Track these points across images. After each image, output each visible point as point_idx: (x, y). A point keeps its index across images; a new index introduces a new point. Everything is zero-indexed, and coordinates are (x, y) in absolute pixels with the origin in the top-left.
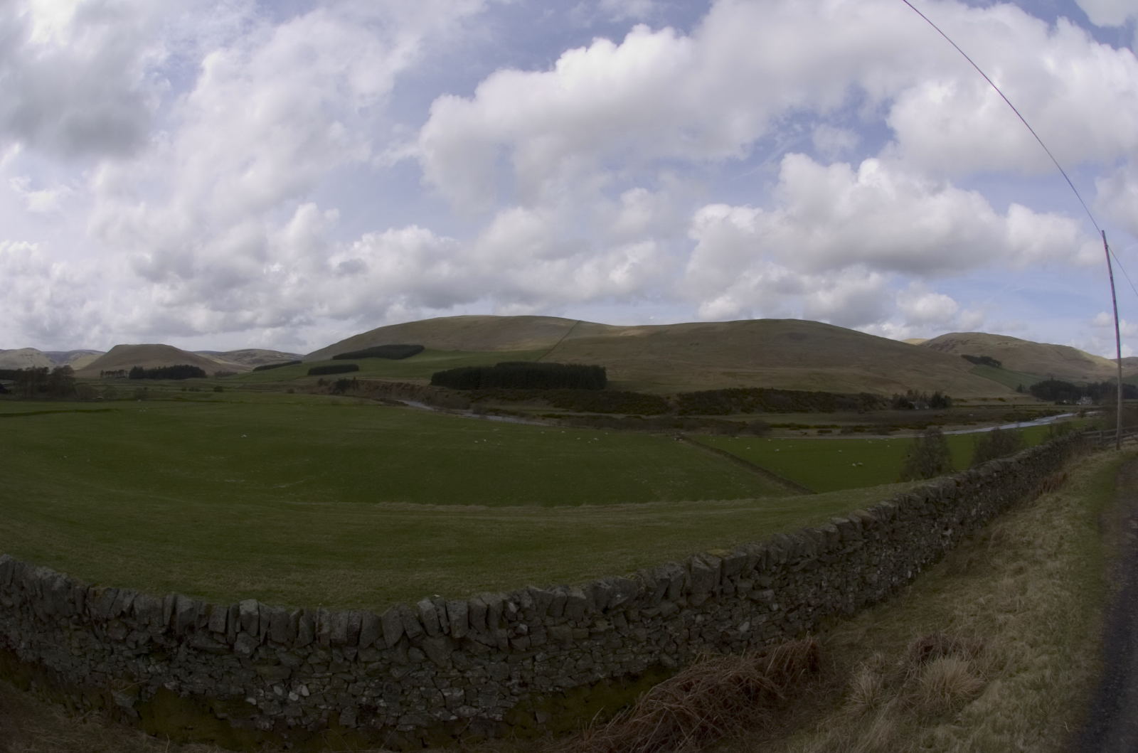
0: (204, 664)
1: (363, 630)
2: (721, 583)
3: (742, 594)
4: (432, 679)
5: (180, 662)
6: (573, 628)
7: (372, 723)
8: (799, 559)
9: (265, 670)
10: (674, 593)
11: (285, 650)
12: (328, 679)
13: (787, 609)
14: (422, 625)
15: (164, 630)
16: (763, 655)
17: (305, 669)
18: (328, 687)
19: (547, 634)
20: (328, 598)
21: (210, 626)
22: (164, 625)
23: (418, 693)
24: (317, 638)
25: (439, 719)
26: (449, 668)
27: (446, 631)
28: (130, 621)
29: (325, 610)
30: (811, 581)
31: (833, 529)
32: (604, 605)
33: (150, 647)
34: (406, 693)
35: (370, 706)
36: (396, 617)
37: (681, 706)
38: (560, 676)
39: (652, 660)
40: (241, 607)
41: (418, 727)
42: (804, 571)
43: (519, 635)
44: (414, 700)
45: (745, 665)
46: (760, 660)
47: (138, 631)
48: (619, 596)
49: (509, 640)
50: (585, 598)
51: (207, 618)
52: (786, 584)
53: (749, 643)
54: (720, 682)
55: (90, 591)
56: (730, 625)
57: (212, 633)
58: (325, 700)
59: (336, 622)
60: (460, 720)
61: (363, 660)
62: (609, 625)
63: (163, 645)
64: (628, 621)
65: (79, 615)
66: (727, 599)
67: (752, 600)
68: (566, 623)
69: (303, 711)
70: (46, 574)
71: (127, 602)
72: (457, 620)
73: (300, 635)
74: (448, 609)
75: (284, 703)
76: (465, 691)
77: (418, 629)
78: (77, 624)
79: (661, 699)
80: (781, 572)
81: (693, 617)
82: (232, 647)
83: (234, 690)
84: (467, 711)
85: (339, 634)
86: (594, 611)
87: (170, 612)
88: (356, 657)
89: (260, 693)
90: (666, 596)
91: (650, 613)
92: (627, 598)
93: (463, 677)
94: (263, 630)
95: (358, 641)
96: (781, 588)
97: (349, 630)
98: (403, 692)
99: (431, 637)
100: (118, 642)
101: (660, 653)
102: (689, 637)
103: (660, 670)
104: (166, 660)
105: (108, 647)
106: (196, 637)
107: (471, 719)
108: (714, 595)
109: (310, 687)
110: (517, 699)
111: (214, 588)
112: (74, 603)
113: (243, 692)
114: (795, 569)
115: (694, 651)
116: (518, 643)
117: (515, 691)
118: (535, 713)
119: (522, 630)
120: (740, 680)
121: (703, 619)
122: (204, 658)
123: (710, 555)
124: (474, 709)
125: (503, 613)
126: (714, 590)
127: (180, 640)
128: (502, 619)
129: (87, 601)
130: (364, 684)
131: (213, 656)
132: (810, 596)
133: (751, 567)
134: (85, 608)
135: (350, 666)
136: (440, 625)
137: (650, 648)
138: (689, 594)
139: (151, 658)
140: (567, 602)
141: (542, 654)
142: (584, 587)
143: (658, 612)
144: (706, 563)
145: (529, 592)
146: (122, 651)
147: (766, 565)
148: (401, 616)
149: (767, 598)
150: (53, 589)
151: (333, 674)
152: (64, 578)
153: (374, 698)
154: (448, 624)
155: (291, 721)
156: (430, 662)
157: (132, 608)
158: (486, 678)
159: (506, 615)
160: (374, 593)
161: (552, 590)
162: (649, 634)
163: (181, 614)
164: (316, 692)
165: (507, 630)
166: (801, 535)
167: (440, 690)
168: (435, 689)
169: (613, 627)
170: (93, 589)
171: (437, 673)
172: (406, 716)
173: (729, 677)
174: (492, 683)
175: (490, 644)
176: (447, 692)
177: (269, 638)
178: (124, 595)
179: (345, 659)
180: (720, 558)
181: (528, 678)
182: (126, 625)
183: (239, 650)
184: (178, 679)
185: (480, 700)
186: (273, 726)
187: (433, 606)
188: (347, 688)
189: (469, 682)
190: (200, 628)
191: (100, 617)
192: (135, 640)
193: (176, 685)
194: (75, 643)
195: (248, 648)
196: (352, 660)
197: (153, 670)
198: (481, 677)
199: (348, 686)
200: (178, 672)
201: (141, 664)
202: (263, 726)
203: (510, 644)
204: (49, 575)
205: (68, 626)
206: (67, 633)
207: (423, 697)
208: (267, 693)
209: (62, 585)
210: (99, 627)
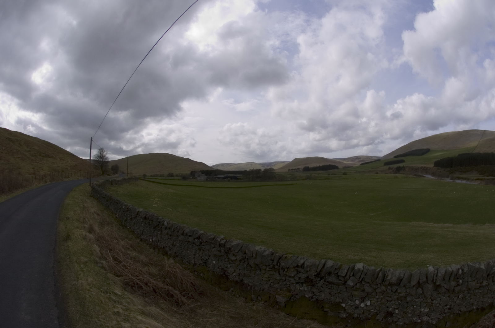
0: (329, 289)
1: (404, 279)
4: (420, 303)
5: (318, 286)
7: (388, 320)
9: (356, 293)
11: (369, 285)
12: (381, 299)
14: (427, 278)
15: (316, 273)
17: (373, 294)
18: (379, 302)
19: (467, 285)
21: (339, 274)
22: (317, 272)
23: (413, 308)
24: (384, 281)
25: (414, 321)
26: (429, 298)
28: (300, 269)
29: (391, 269)
33: (306, 280)
34: (408, 308)
35: (391, 312)
36: (418, 274)
38: (463, 306)
40: (356, 266)
41: (405, 323)
43: (458, 285)
44: (410, 311)
47: (303, 273)
49: (454, 287)
50: (484, 269)
51: (339, 269)
55: (283, 256)
57: (339, 276)
58: (375, 308)
59: (393, 275)
60: (421, 322)
61: (398, 292)
63: (312, 279)
65: (274, 265)
69: (363, 311)
70: (260, 249)
71: (302, 261)
72: (440, 277)
73: (377, 280)
74: (438, 271)
75: (357, 307)
76: (429, 309)
77: (425, 279)
78: (271, 269)
82: (345, 282)
83: (338, 300)
84: (425, 319)
85: (394, 280)
87: (322, 266)
89: (348, 302)
93: (431, 303)
94: (363, 276)
95: (400, 283)
98: (407, 307)
99: (428, 283)
100: (290, 277)
104: (311, 286)
105: (284, 279)
106: (330, 277)
107: (425, 322)
109: (372, 302)
110: (444, 315)
112: (273, 261)
113: (341, 301)
116: (457, 289)
117: (446, 311)
119: (460, 282)
122: (330, 286)
124: (428, 318)
125: (456, 275)
127: (321, 279)
128: (455, 277)
129: (280, 260)
130: (394, 303)
131: (335, 286)
134: (278, 263)
135: (392, 294)
136: (433, 278)
139: (304, 284)
140: (478, 270)
141: (462, 295)
145: (467, 265)
148: (420, 273)
150: (263, 255)
151: (384, 297)
152: (271, 250)
153: (395, 309)
154: (436, 278)
155: (356, 315)
156: (423, 295)
157: (304, 263)
158: (439, 304)
163: (327, 268)
164: (373, 304)
165: (455, 282)
167: (421, 308)
168: (419, 307)
170: (285, 256)
171: (423, 300)
172: (403, 318)
174: (440, 307)
175: (447, 289)
176: (423, 309)
177: (363, 279)
178: (301, 259)
179: (392, 291)
181: (452, 306)
182: (297, 271)
183: (349, 284)
184: (314, 293)
185: (432, 314)
186: (347, 316)
187: (434, 270)
188: (386, 304)
189: (432, 306)
190: (333, 274)
191: (285, 266)
192: (300, 277)
193: (311, 296)
194: (266, 276)
195: (353, 283)
196: (394, 291)
197: (303, 289)
198: (438, 303)
199: (388, 302)
200: (314, 291)
201: (298, 286)
202: (342, 316)
203: (454, 288)
204: (263, 249)
205: (265, 270)
206: (263, 272)
207: (413, 311)
208: (352, 303)
209: (269, 253)
210: (283, 270)
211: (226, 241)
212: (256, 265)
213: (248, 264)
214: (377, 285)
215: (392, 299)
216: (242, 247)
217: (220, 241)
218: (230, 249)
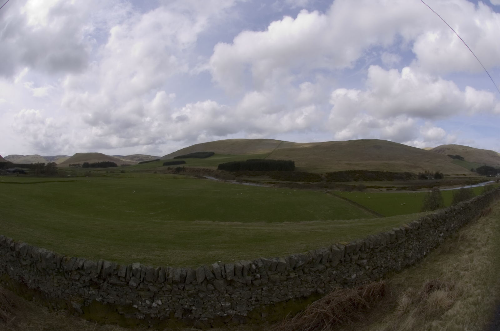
0: (115, 290)
1: (187, 276)
2: (345, 257)
3: (353, 262)
4: (217, 298)
5: (104, 289)
6: (280, 276)
7: (189, 317)
8: (378, 246)
9: (142, 293)
10: (324, 260)
11: (152, 285)
12: (171, 297)
13: (373, 268)
14: (214, 274)
15: (97, 275)
16: (361, 289)
17: (160, 293)
18: (170, 301)
19: (268, 278)
20: (171, 262)
21: (119, 274)
22: (97, 274)
23: (210, 304)
24: (167, 279)
25: (219, 315)
26: (225, 293)
27: (224, 277)
28: (82, 272)
29: (170, 267)
30: (383, 256)
31: (393, 233)
32: (293, 266)
33: (91, 283)
34: (205, 304)
35: (188, 309)
36: (202, 271)
37: (325, 311)
38: (273, 297)
39: (314, 290)
40: (133, 266)
41: (209, 318)
42: (381, 251)
43: (256, 279)
44: (208, 307)
45: (353, 293)
46: (360, 291)
47: (85, 276)
48: (300, 262)
49: (252, 281)
50: (286, 263)
51: (117, 270)
52: (372, 257)
53: (355, 283)
54: (342, 300)
55: (64, 259)
56: (348, 275)
57: (119, 277)
58: (169, 306)
59: (175, 273)
60: (228, 316)
61: (187, 289)
62: (295, 275)
63: (96, 282)
64: (304, 273)
65: (58, 269)
66: (347, 264)
67: (358, 264)
68: (277, 273)
69: (158, 311)
70: (43, 251)
71: (81, 263)
72: (229, 272)
73: (159, 278)
74: (226, 267)
75: (150, 307)
76: (231, 303)
77: (212, 276)
78: (57, 273)
79: (317, 307)
80: (371, 251)
81: (332, 271)
82: (128, 283)
83: (128, 302)
84: (232, 312)
85: (177, 278)
86: (290, 269)
87: (100, 268)
88: (184, 288)
89: (140, 303)
90: (321, 262)
91: (314, 269)
92: (304, 263)
93: (231, 297)
94: (143, 276)
95: (185, 281)
96: (370, 259)
97: (181, 277)
99: (218, 279)
100: (76, 281)
101: (317, 287)
102: (330, 281)
103: (317, 295)
104: (97, 288)
105: (71, 283)
106: (112, 279)
107: (233, 315)
108: (341, 262)
109: (162, 301)
110: (254, 307)
111: (120, 257)
112: (56, 264)
113: (132, 303)
114: (377, 250)
115: (332, 287)
116: (256, 283)
117: (253, 303)
118: (261, 313)
119: (257, 276)
120: (351, 299)
121: (336, 272)
122: (115, 287)
123: (341, 244)
124: (235, 311)
125: (250, 270)
126: (341, 260)
127: (104, 280)
128: (249, 272)
129: (62, 263)
130: (187, 300)
131: (119, 287)
132: (382, 262)
133: (358, 250)
134: (61, 267)
135: (181, 292)
136: (222, 274)
137: (312, 285)
138: (330, 261)
139: (91, 288)
140: (278, 264)
141: (266, 287)
142: (285, 258)
143: (317, 270)
144: (339, 248)
145: (261, 260)
146: (78, 284)
147: (364, 249)
148: (204, 270)
149: (364, 263)
150: (46, 258)
151: (173, 295)
152: (52, 253)
153: (191, 306)
154: (225, 274)
155: (152, 316)
156: (216, 290)
157: (83, 266)
158: (241, 297)
159: (251, 270)
160: (192, 260)
161: (271, 259)
162: (313, 279)
163: (106, 269)
164: (165, 303)
165: (251, 277)
166: (379, 235)
167: (220, 303)
168: (218, 302)
169: (297, 275)
170: (65, 258)
171: (219, 295)
172: (204, 314)
173: (346, 298)
174: (243, 300)
175: (243, 283)
176: (223, 303)
177: (145, 279)
178: (80, 261)
179: (179, 289)
180: (345, 245)
181: (259, 298)
182: (80, 273)
183: (131, 284)
184: (103, 297)
185: (237, 307)
186: (144, 317)
187: (219, 266)
188: (179, 301)
189: (233, 299)
190: (114, 275)
191: (68, 269)
192: (84, 279)
193: (101, 300)
194: (55, 281)
195: (135, 284)
196: (182, 289)
197: (91, 293)
198: (238, 297)
199: (179, 300)
200: (102, 293)
201: (86, 290)
202: (140, 317)
203: (252, 283)
204: (45, 252)
205: (53, 274)
206: (52, 277)
207: (212, 306)
208: (143, 303)
209: (51, 256)
210: (67, 274)
211: (15, 244)
212: (44, 269)
213: (37, 269)
214: (161, 283)
215: (183, 297)
216: (28, 250)
217: (10, 244)
218: (19, 252)
